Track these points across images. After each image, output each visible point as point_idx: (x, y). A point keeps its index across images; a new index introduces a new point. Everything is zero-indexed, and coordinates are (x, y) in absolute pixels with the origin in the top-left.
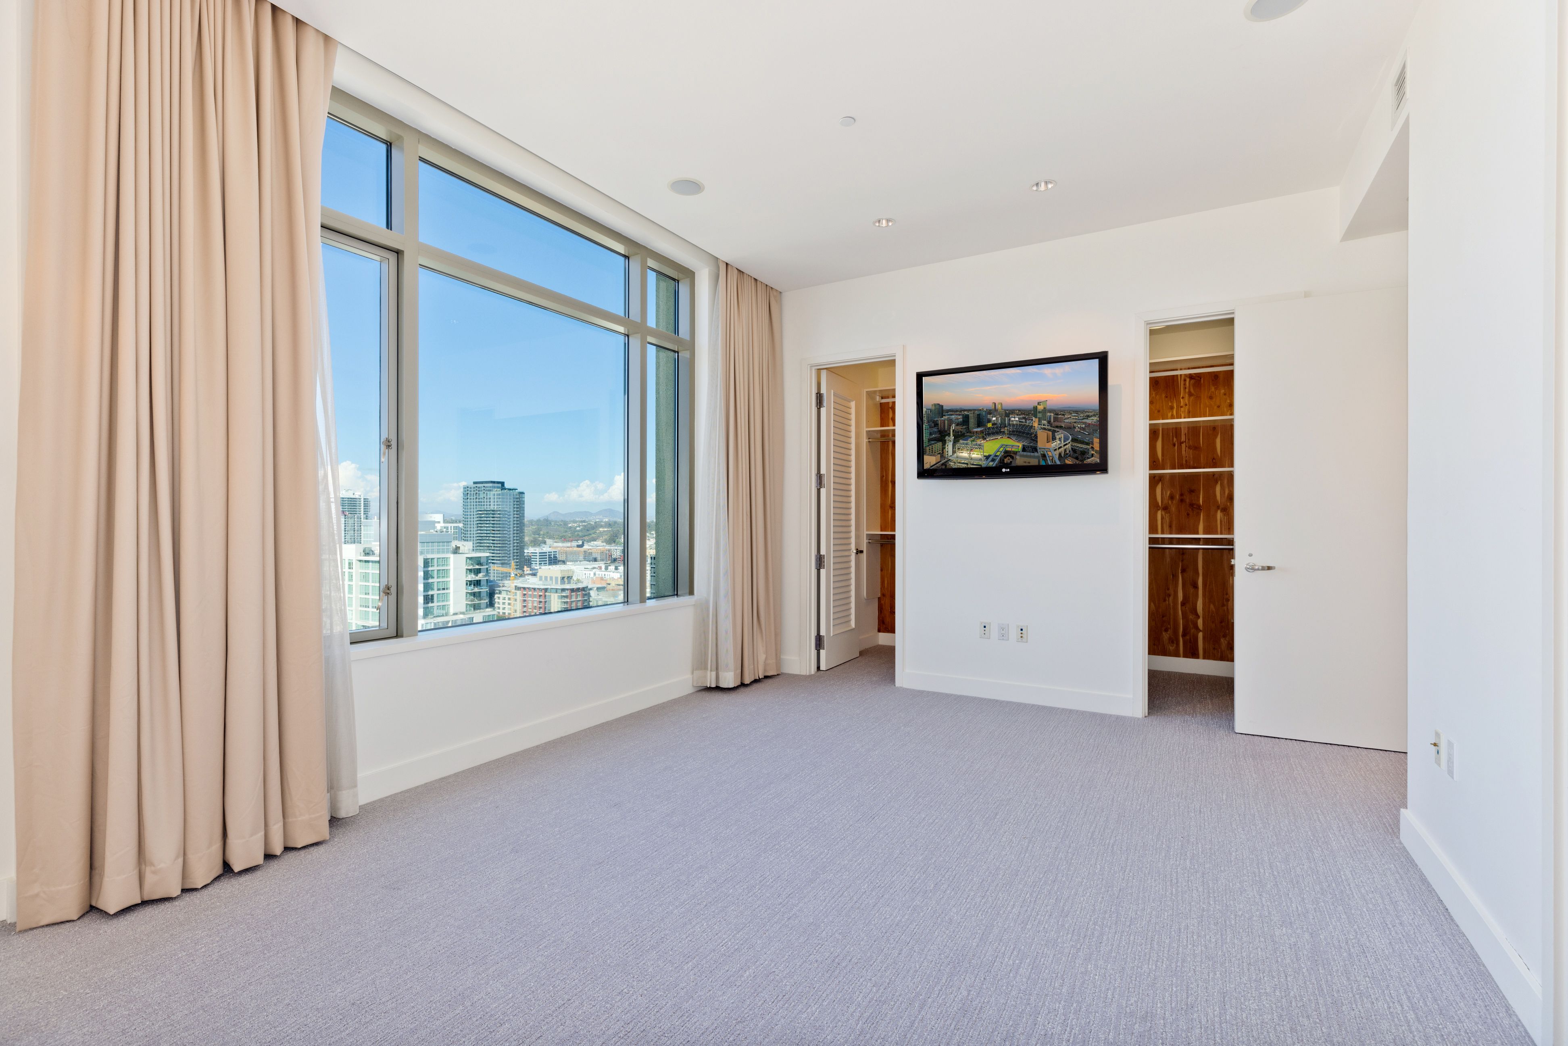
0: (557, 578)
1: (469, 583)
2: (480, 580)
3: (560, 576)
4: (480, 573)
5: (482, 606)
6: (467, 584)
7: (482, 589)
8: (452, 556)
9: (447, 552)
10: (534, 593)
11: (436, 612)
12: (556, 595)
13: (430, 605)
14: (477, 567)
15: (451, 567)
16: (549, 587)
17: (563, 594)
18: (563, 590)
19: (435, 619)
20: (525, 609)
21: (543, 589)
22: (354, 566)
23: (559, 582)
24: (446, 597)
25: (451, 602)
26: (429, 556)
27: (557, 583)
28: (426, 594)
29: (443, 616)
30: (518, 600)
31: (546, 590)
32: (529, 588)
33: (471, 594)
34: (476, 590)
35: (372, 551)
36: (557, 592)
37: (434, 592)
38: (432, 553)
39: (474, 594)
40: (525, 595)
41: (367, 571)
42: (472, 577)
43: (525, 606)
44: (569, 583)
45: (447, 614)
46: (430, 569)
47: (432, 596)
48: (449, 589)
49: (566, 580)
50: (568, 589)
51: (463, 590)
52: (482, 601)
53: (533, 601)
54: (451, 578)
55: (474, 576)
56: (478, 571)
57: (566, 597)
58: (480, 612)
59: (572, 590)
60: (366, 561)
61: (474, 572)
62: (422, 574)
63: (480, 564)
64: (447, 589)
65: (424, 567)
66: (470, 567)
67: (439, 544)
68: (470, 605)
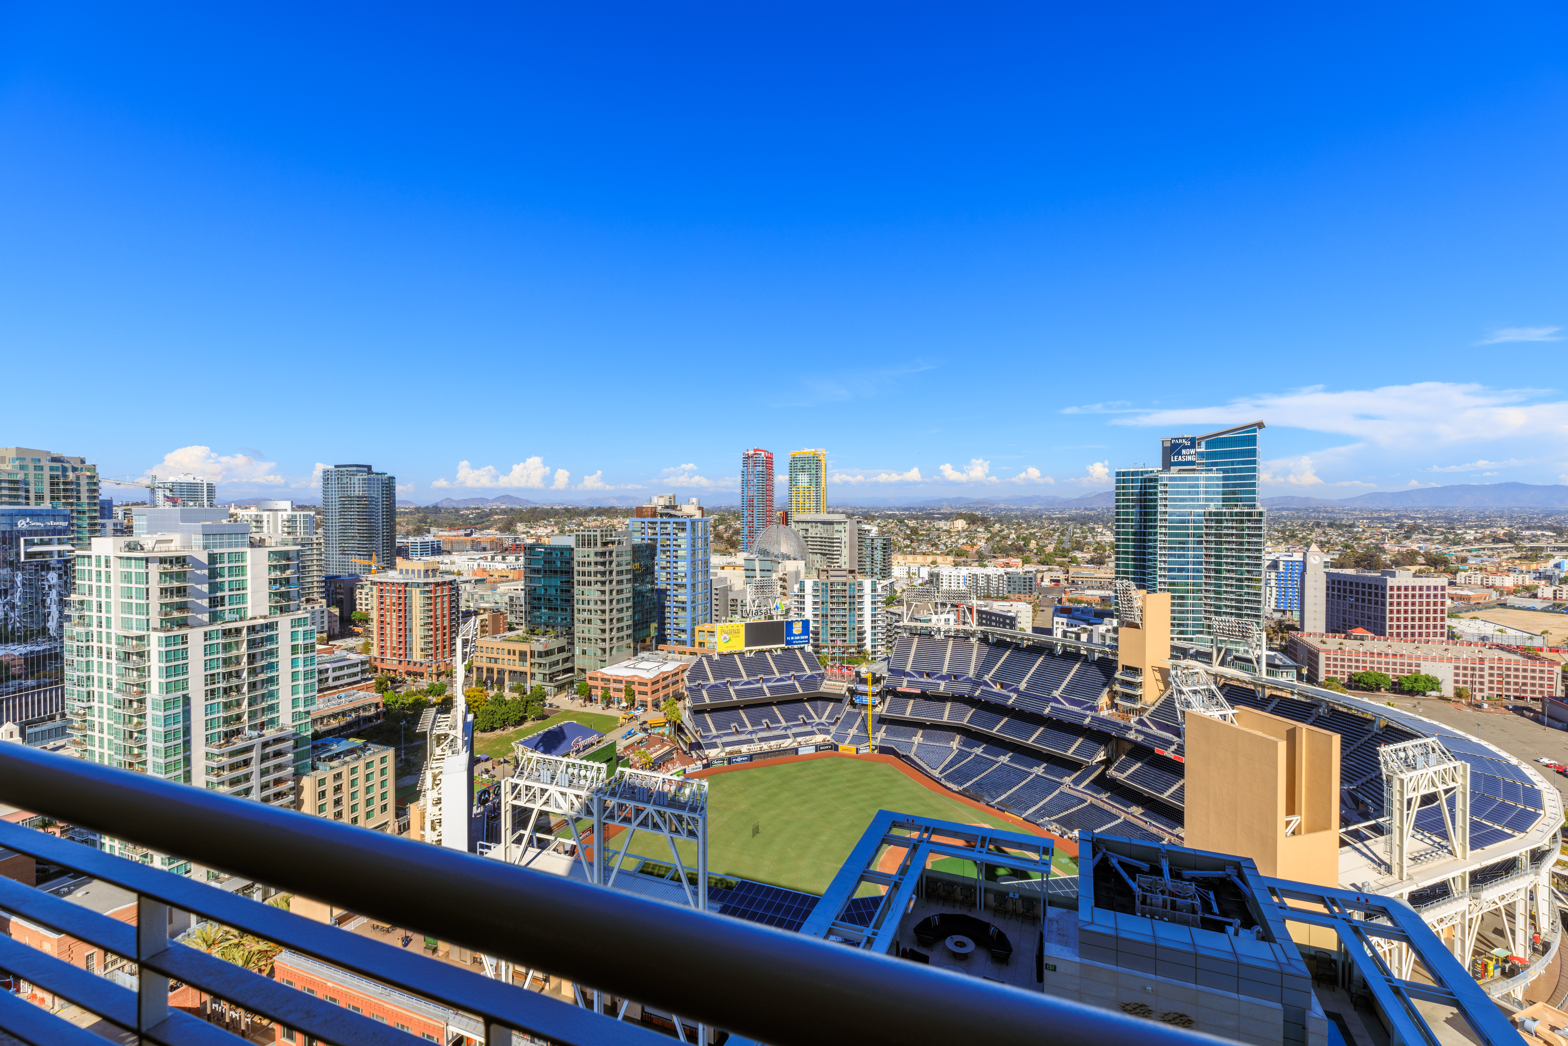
0: (419, 571)
1: (275, 581)
2: (288, 578)
3: (422, 569)
4: (288, 569)
5: (292, 608)
6: (270, 583)
7: (291, 588)
8: (248, 550)
9: (243, 545)
10: (393, 588)
11: (227, 616)
12: (418, 590)
13: (219, 608)
14: (284, 562)
15: (248, 563)
16: (410, 581)
17: (425, 589)
18: (426, 584)
19: (223, 625)
20: (382, 606)
21: (403, 583)
22: (112, 564)
23: (422, 576)
24: (242, 599)
25: (249, 605)
26: (216, 551)
27: (419, 577)
28: (212, 595)
29: (236, 621)
30: (375, 596)
31: (406, 584)
32: (386, 583)
33: (275, 594)
34: (283, 589)
35: (141, 546)
36: (418, 586)
37: (226, 593)
38: (221, 546)
39: (281, 595)
40: (382, 590)
41: (129, 570)
42: (277, 574)
43: (382, 603)
44: (434, 576)
45: (241, 619)
46: (218, 566)
47: (223, 598)
48: (246, 589)
49: (430, 573)
50: (431, 583)
51: (265, 590)
52: (291, 603)
53: (391, 598)
54: (249, 576)
55: (279, 573)
56: (286, 567)
57: (430, 592)
58: (288, 615)
59: (437, 584)
60: (129, 558)
61: (280, 568)
62: (206, 572)
63: (289, 559)
64: (243, 589)
65: (210, 564)
66: (275, 563)
67: (230, 536)
68: (275, 607)
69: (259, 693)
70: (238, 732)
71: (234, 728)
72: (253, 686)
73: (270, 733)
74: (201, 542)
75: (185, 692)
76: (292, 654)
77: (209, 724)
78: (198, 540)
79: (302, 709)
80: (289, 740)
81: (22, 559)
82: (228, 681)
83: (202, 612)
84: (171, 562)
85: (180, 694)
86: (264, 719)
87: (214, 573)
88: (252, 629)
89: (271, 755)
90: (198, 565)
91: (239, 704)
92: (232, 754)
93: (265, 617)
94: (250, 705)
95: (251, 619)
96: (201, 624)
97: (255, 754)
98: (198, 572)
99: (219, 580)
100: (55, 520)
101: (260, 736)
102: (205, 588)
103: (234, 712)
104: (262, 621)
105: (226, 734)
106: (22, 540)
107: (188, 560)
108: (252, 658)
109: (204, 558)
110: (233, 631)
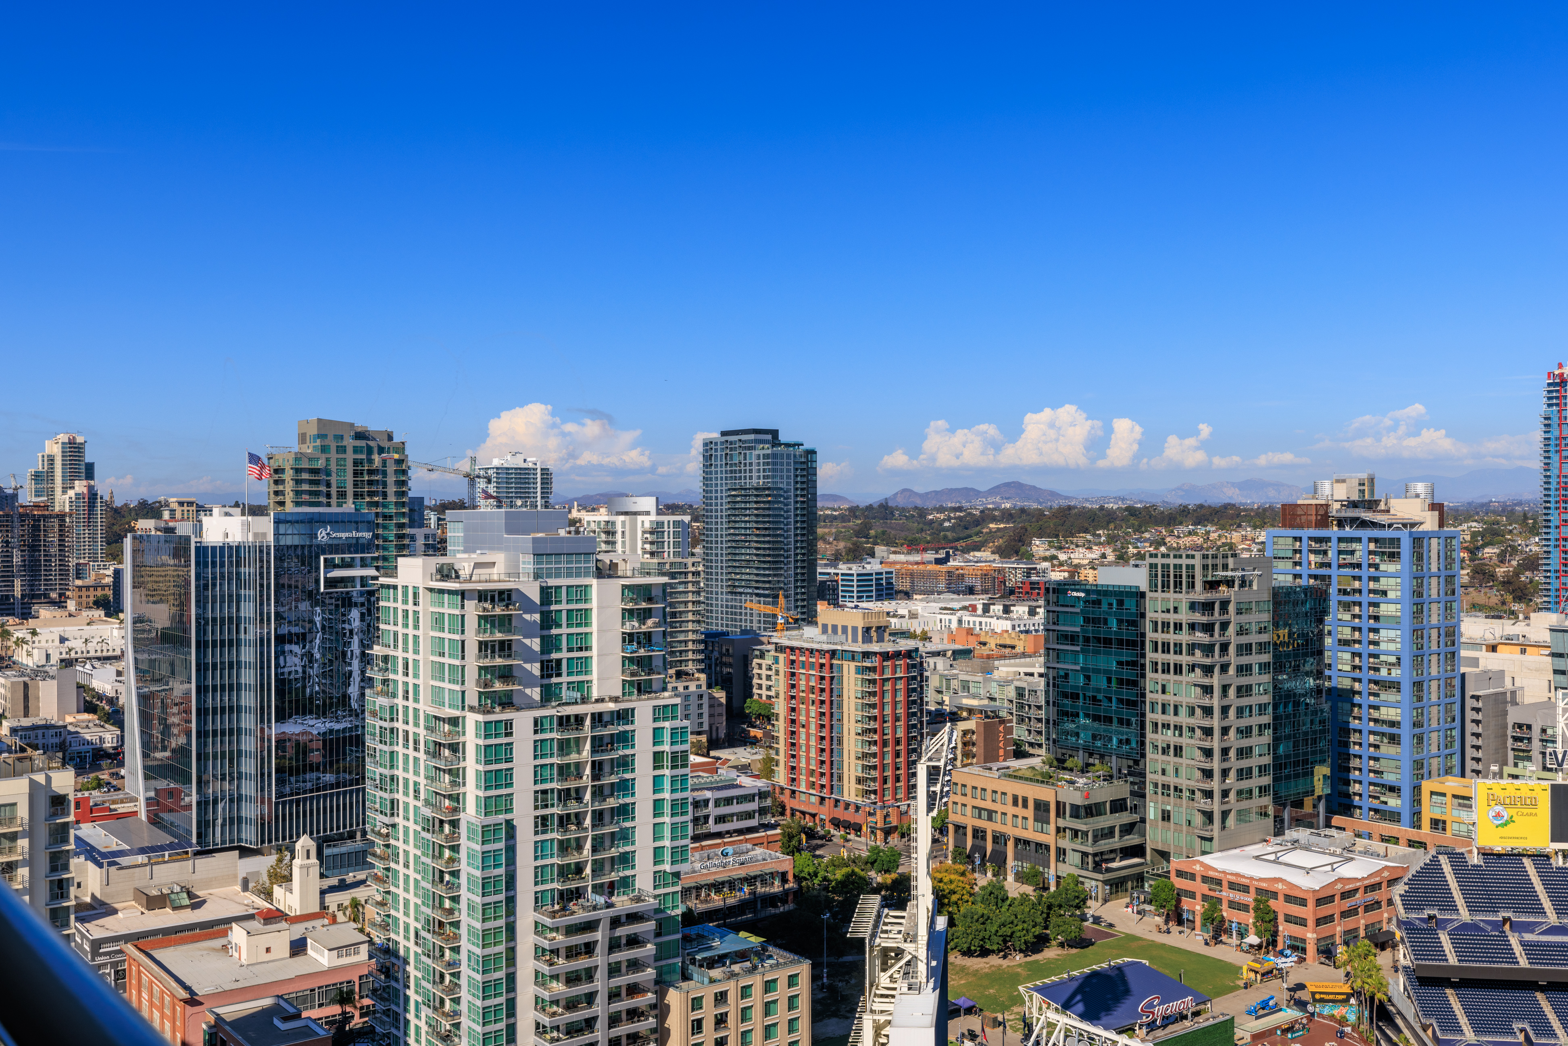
0: (855, 629)
1: (630, 638)
2: (650, 633)
3: (860, 624)
4: (650, 617)
5: (655, 686)
6: (624, 640)
7: (653, 651)
8: (594, 582)
9: (587, 574)
10: (811, 660)
11: (565, 694)
12: (853, 665)
13: (554, 680)
14: (644, 605)
15: (594, 604)
16: (839, 648)
17: (865, 664)
18: (866, 655)
19: (559, 709)
20: (793, 692)
21: (828, 651)
22: (421, 600)
23: (860, 638)
24: (584, 665)
25: (594, 676)
26: (552, 582)
27: (855, 640)
28: (545, 657)
29: (576, 703)
30: (782, 673)
31: (833, 653)
32: (800, 649)
33: (631, 660)
34: (642, 652)
35: (456, 572)
36: (853, 659)
37: (564, 655)
38: (558, 575)
39: (640, 662)
40: (793, 662)
41: (441, 610)
42: (632, 626)
43: (793, 686)
44: (880, 640)
45: (584, 700)
46: (553, 607)
47: (559, 662)
48: (591, 648)
49: (873, 634)
50: (875, 654)
51: (617, 653)
52: (654, 677)
53: (808, 677)
54: (594, 628)
55: (636, 624)
56: (645, 614)
57: (873, 669)
58: (648, 699)
59: (886, 656)
60: (441, 591)
61: (639, 615)
62: (537, 617)
63: (650, 600)
64: (587, 649)
65: (542, 604)
66: (630, 606)
67: (570, 558)
68: (631, 683)
69: (607, 830)
70: (577, 894)
71: (573, 885)
72: (598, 817)
73: (622, 903)
74: (531, 566)
75: (508, 816)
76: (655, 768)
77: (540, 874)
78: (527, 564)
79: (667, 867)
80: (648, 920)
81: (322, 590)
82: (565, 805)
83: (531, 686)
84: (493, 600)
85: (501, 818)
86: (614, 876)
87: (548, 621)
88: (598, 719)
89: (624, 941)
90: (527, 605)
91: (579, 848)
92: (571, 930)
93: (615, 700)
94: (594, 850)
95: (597, 701)
96: (531, 706)
97: (600, 936)
98: (527, 617)
99: (554, 631)
100: (357, 530)
101: (609, 906)
102: (535, 644)
103: (572, 859)
104: (612, 706)
105: (561, 893)
106: (322, 558)
107: (514, 597)
108: (598, 768)
109: (534, 593)
110: (572, 720)
